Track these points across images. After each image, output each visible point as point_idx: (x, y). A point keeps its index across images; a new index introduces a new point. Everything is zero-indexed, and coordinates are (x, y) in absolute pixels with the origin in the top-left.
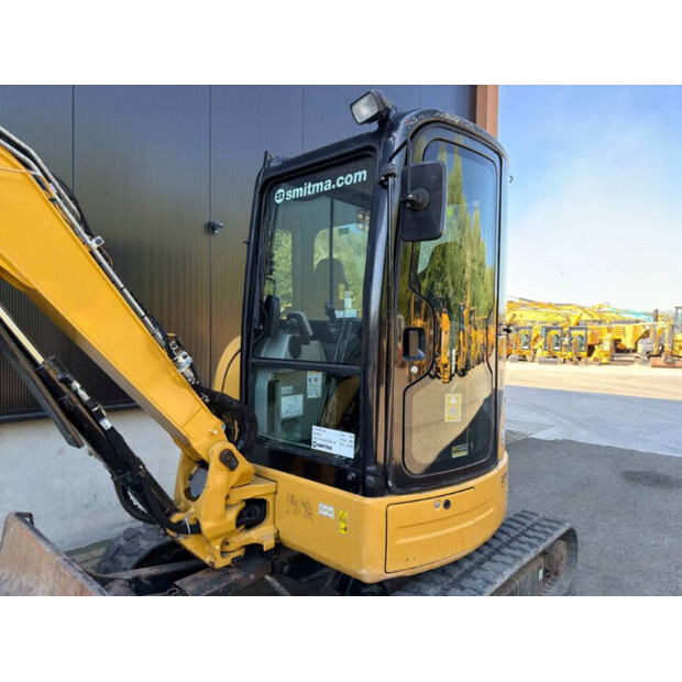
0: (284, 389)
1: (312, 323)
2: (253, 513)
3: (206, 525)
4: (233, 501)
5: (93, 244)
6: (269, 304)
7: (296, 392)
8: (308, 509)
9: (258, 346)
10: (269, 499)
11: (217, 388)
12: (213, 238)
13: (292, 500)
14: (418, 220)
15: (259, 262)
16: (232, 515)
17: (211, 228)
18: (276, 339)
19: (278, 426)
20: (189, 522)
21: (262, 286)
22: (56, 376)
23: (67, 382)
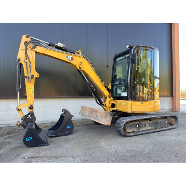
0: (118, 89)
1: (123, 79)
2: (113, 105)
3: (107, 105)
4: (110, 103)
5: (93, 68)
6: (115, 76)
7: (120, 90)
8: (121, 104)
9: (114, 82)
10: (116, 104)
11: (109, 87)
12: (108, 68)
13: (119, 103)
14: (133, 61)
15: (114, 70)
16: (110, 105)
17: (108, 66)
18: (117, 82)
19: (117, 95)
20: (105, 104)
21: (114, 74)
22: (90, 84)
23: (91, 84)
